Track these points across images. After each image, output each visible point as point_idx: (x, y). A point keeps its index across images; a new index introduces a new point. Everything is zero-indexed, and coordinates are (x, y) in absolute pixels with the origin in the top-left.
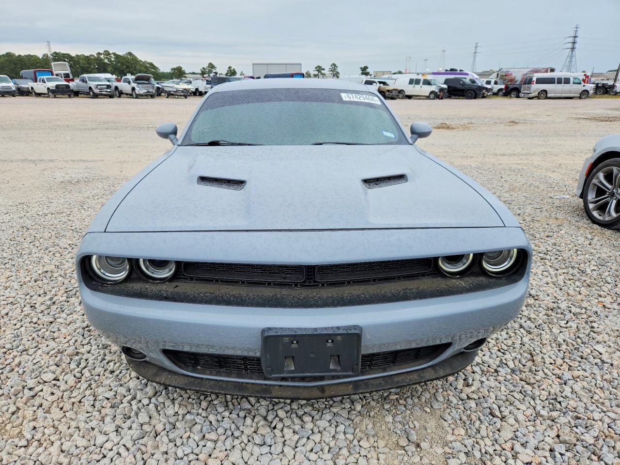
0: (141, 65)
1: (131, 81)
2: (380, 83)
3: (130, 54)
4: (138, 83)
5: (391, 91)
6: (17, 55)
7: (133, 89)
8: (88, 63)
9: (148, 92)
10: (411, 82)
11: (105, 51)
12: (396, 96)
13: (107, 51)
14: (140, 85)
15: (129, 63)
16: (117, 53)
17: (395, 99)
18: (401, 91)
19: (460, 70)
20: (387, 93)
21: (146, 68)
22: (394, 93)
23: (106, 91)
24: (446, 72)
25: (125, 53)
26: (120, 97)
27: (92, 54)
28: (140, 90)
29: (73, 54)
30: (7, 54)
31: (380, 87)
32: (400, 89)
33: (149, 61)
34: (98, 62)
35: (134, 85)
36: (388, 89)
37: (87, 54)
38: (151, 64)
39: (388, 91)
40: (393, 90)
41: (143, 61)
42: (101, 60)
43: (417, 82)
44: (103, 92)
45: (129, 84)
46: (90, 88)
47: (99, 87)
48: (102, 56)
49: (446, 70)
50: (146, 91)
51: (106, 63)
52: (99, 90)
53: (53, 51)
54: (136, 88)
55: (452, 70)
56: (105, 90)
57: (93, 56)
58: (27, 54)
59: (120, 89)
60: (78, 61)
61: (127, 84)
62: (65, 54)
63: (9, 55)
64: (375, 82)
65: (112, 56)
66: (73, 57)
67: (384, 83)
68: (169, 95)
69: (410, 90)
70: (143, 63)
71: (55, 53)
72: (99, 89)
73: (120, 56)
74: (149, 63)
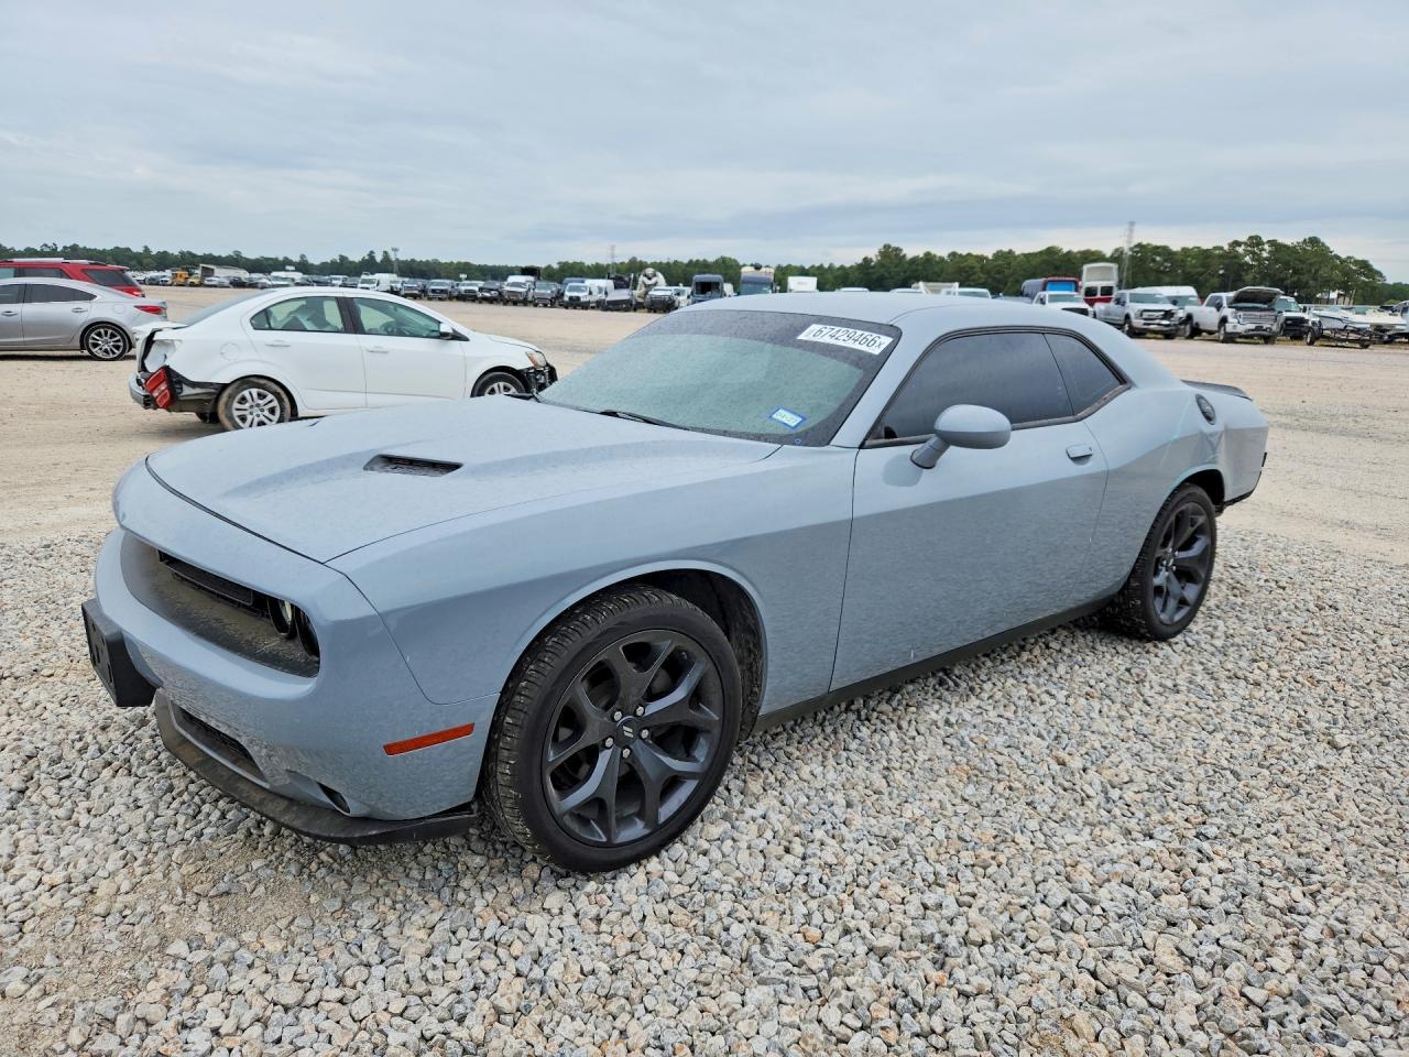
0: (1335, 267)
1: (1225, 304)
3: (1314, 241)
4: (1239, 309)
6: (1065, 250)
7: (1224, 320)
8: (1203, 266)
9: (1258, 328)
11: (1251, 238)
13: (1257, 237)
14: (1241, 313)
15: (1304, 263)
16: (1280, 240)
21: (1347, 273)
23: (1159, 324)
25: (1301, 240)
26: (1191, 337)
27: (1220, 245)
28: (1238, 323)
29: (1175, 247)
30: (1049, 249)
33: (1359, 257)
34: (1226, 261)
35: (1227, 311)
37: (1207, 245)
38: (1364, 265)
41: (1343, 256)
42: (1237, 256)
44: (1152, 327)
45: (1218, 310)
46: (1127, 317)
47: (1146, 315)
48: (1240, 250)
50: (1253, 326)
51: (1247, 263)
52: (1143, 322)
53: (1136, 241)
54: (1230, 319)
56: (1157, 321)
57: (1221, 248)
58: (1083, 248)
59: (1195, 320)
60: (1182, 261)
61: (1214, 309)
62: (1158, 247)
63: (1050, 251)
65: (1266, 247)
66: (1175, 253)
68: (1317, 339)
70: (1342, 261)
71: (1139, 245)
72: (1145, 319)
73: (1285, 246)
74: (1356, 262)
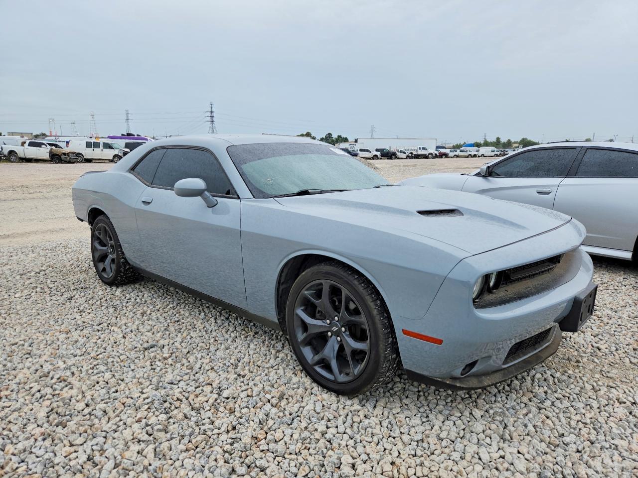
2: (51, 145)
5: (68, 154)
10: (88, 145)
12: (75, 160)
17: (74, 163)
18: (78, 155)
19: (138, 135)
20: (63, 157)
22: (72, 156)
24: (123, 137)
31: (51, 149)
32: (77, 152)
36: (64, 152)
39: (64, 154)
40: (70, 153)
43: (96, 145)
49: (122, 135)
55: (128, 134)
64: (44, 144)
67: (56, 146)
69: (88, 153)
